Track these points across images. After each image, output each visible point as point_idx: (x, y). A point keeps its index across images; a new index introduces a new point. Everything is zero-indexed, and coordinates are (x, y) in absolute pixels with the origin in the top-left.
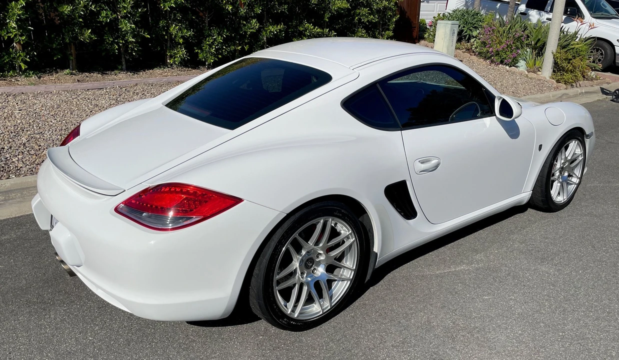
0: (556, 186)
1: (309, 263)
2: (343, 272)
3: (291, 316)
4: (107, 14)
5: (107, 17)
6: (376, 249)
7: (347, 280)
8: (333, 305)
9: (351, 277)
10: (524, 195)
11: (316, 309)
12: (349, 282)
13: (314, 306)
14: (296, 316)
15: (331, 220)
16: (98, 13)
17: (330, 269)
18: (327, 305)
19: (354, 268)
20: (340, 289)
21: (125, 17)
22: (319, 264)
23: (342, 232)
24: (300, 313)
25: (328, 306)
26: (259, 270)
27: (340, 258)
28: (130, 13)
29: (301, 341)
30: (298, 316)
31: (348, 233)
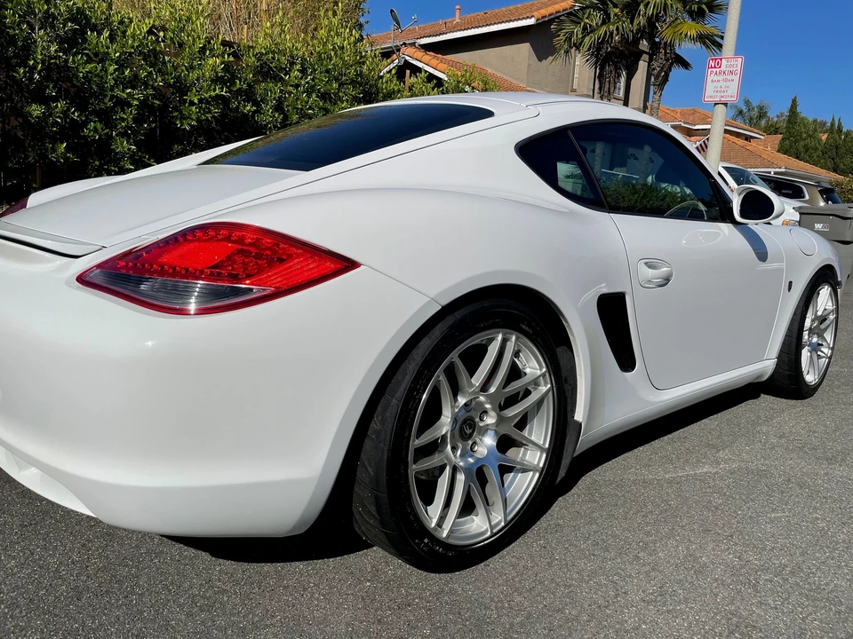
1: (467, 428)
2: (524, 455)
3: (436, 534)
4: (95, 127)
5: (95, 130)
6: (579, 415)
7: (534, 469)
8: (509, 518)
9: (541, 465)
10: (765, 365)
11: (479, 526)
12: (537, 475)
13: (473, 521)
14: (444, 535)
15: (514, 338)
16: (85, 124)
17: (505, 443)
18: (499, 518)
19: (547, 446)
20: (522, 486)
22: (484, 431)
23: (528, 370)
24: (451, 531)
25: (500, 521)
26: (383, 422)
27: (522, 423)
28: (130, 128)
29: (452, 592)
30: (448, 536)
31: (539, 373)
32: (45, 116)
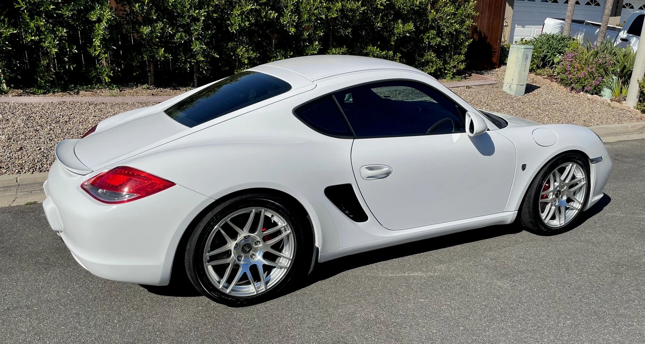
0: (550, 209)
1: (246, 248)
2: (282, 261)
3: (223, 291)
4: (181, 36)
6: (318, 244)
7: (285, 268)
8: (268, 288)
9: (288, 266)
10: (509, 214)
11: (251, 290)
12: (286, 270)
13: (250, 287)
14: (228, 292)
15: (264, 209)
16: (173, 35)
17: (267, 256)
18: (263, 289)
19: (291, 258)
20: (277, 275)
21: (197, 39)
22: (256, 250)
23: (279, 224)
24: (232, 290)
26: (190, 246)
28: (201, 35)
29: (232, 314)
30: (230, 292)
31: (284, 225)
32: (152, 32)
